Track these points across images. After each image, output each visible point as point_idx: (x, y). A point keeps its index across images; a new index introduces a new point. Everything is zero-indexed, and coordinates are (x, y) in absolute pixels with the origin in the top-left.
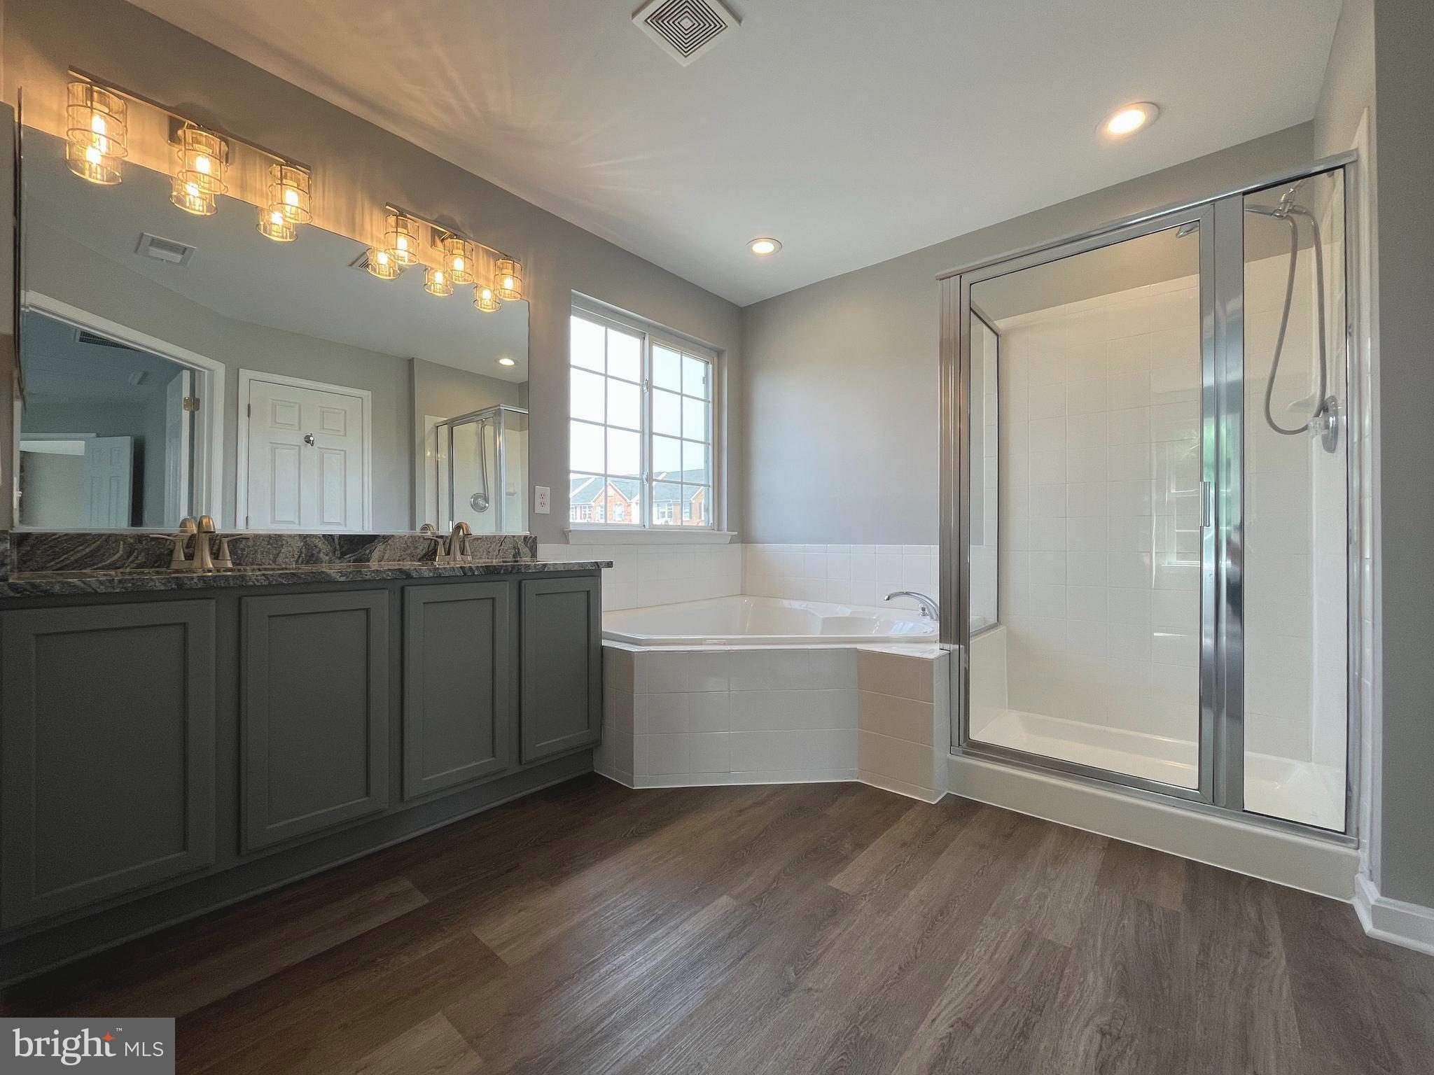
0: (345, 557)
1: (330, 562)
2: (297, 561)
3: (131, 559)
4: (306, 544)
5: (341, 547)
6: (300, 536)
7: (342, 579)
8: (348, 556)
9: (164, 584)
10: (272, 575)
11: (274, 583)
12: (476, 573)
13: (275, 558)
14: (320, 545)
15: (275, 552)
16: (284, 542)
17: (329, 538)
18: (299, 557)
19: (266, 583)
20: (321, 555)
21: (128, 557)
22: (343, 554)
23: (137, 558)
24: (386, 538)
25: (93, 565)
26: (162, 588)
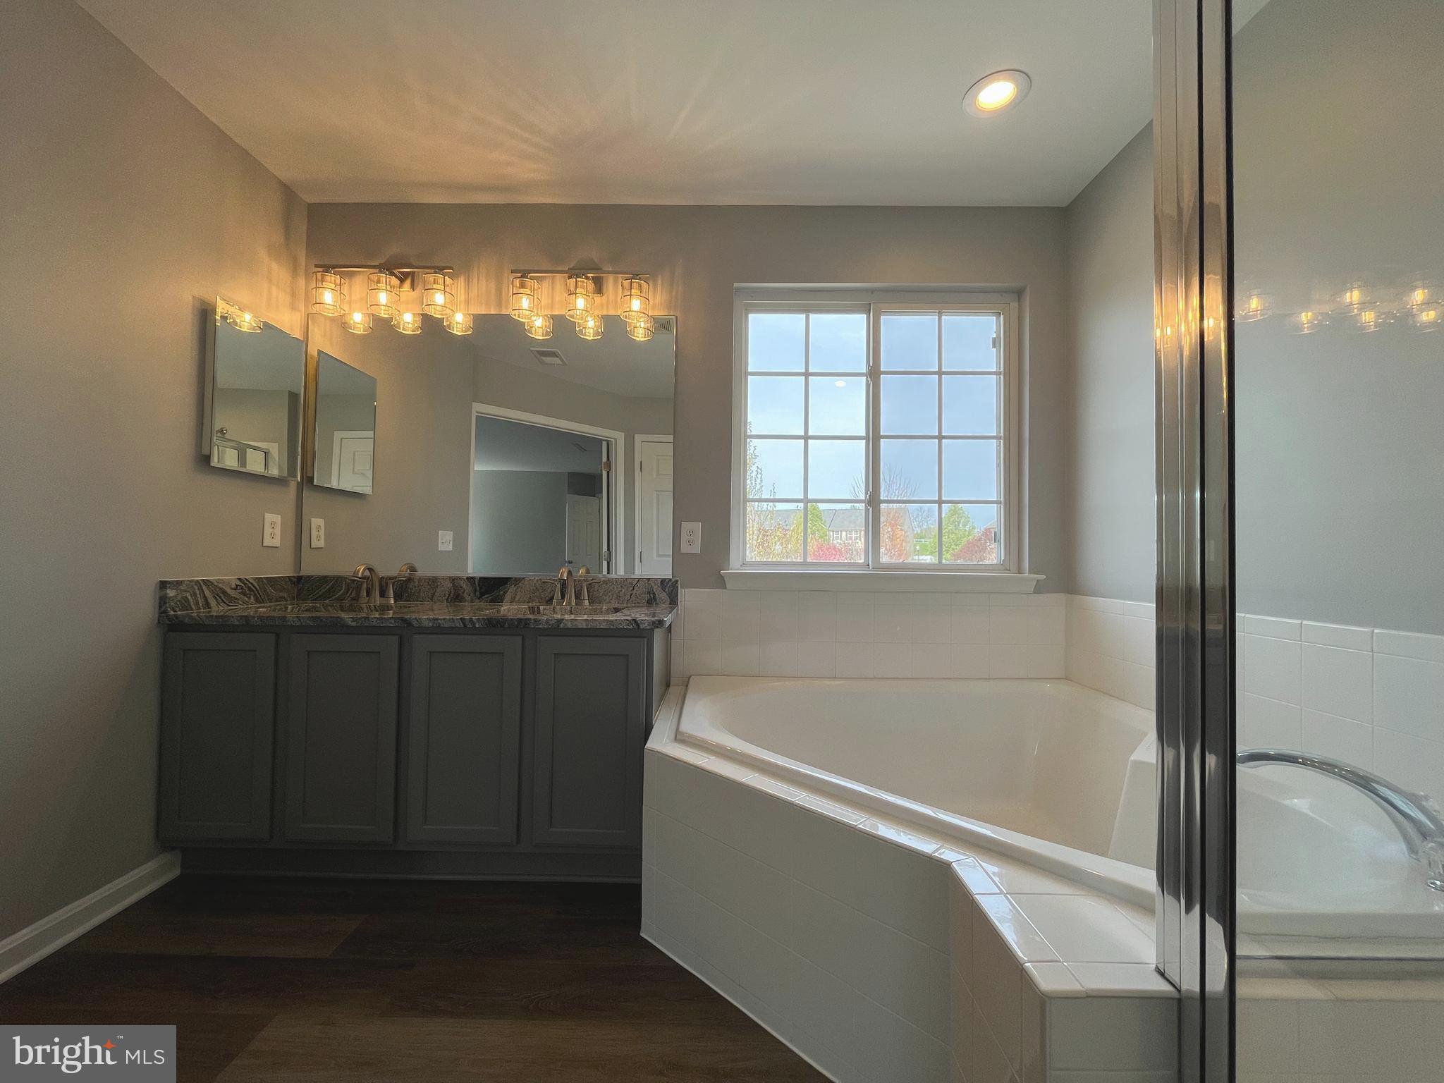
0: (483, 597)
1: (472, 601)
2: (447, 600)
3: (348, 595)
4: (454, 585)
5: (481, 588)
6: (450, 578)
7: (354, 624)
8: (486, 596)
9: (238, 621)
10: (303, 617)
11: (304, 624)
12: (477, 626)
13: (433, 596)
14: (464, 586)
15: (432, 592)
16: (439, 584)
17: (471, 580)
18: (449, 595)
19: (299, 624)
20: (465, 595)
21: (348, 592)
22: (482, 594)
23: (351, 594)
24: (518, 581)
25: (331, 597)
26: (238, 623)
